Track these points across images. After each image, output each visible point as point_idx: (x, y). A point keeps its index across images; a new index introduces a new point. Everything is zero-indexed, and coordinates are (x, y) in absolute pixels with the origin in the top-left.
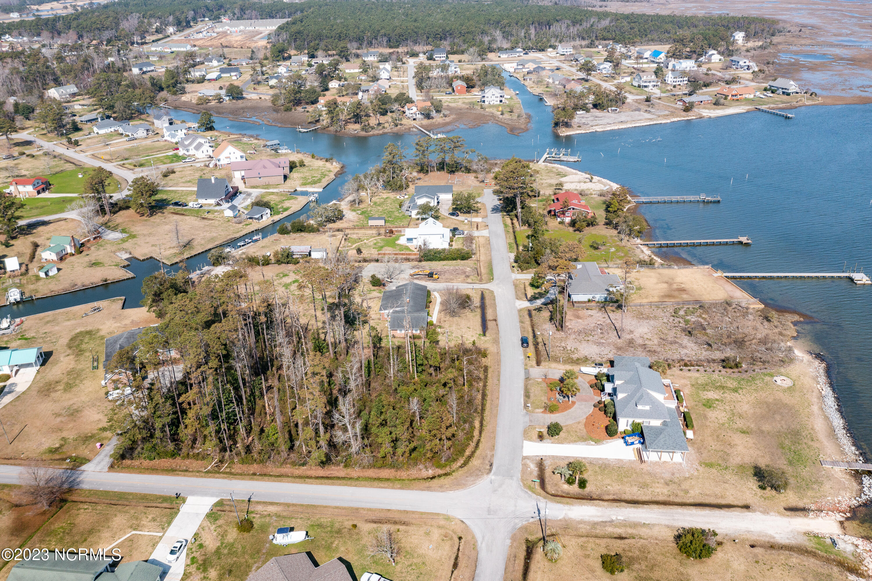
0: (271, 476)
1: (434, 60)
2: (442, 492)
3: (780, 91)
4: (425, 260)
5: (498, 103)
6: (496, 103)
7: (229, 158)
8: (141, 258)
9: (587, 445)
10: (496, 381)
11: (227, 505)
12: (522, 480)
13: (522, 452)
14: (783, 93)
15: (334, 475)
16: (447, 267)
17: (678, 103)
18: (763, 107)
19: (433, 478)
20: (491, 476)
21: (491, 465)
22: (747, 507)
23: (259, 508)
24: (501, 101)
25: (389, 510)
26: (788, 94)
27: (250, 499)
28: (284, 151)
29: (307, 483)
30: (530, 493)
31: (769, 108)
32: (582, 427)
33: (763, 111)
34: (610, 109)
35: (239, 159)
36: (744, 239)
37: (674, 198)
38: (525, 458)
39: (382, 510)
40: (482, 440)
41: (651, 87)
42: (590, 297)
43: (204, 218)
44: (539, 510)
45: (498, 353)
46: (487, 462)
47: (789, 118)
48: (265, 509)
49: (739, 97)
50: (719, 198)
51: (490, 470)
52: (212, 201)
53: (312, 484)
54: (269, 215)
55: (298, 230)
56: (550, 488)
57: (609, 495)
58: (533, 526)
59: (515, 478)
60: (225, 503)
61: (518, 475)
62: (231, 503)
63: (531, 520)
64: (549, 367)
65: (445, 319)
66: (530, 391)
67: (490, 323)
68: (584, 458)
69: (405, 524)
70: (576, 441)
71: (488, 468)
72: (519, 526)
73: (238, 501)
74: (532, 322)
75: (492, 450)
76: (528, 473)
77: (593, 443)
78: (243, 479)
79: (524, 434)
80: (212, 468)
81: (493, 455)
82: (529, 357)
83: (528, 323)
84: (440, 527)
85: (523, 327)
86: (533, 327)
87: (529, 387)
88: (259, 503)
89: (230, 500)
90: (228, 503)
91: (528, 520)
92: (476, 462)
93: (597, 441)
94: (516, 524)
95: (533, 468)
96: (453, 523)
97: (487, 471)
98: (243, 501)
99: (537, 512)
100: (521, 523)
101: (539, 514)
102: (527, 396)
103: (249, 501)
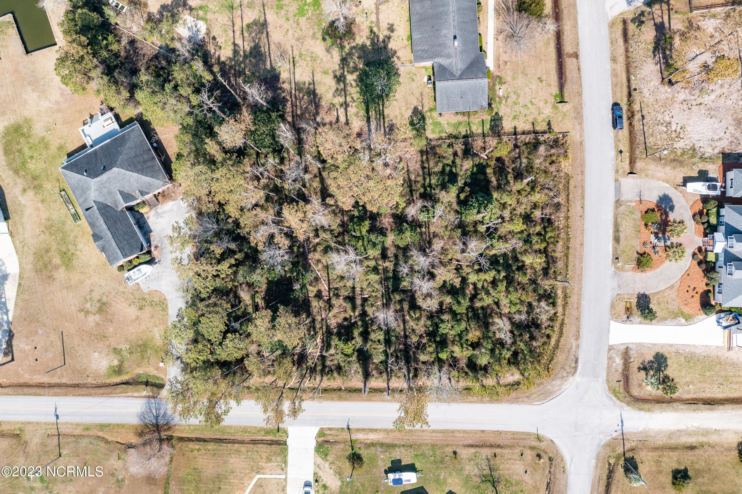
2: (530, 404)
9: (677, 325)
11: (330, 435)
12: (608, 381)
13: (608, 338)
20: (577, 378)
21: (576, 362)
23: (360, 436)
25: (483, 431)
27: (348, 426)
30: (614, 398)
32: (674, 295)
38: (611, 348)
44: (622, 422)
46: (572, 357)
48: (365, 437)
51: (576, 368)
56: (635, 392)
58: (616, 441)
59: (600, 380)
60: (326, 432)
61: (604, 375)
62: (332, 432)
63: (615, 435)
64: (647, 176)
65: (504, 57)
66: (621, 229)
67: (570, 63)
68: (671, 345)
69: (499, 446)
70: (665, 319)
71: (573, 365)
72: (603, 443)
73: (338, 429)
74: (627, 57)
75: (577, 337)
76: (614, 370)
77: (683, 321)
78: (332, 399)
79: (611, 311)
80: (294, 383)
81: (578, 346)
82: (621, 152)
83: (621, 59)
84: (532, 448)
85: (614, 74)
86: (628, 71)
87: (619, 220)
88: (358, 430)
89: (330, 429)
90: (329, 432)
91: (611, 435)
92: (560, 357)
93: (688, 318)
94: (601, 440)
95: (619, 361)
96: (544, 443)
97: (573, 370)
98: (343, 429)
99: (620, 424)
100: (605, 439)
101: (622, 426)
102: (617, 239)
103: (349, 429)
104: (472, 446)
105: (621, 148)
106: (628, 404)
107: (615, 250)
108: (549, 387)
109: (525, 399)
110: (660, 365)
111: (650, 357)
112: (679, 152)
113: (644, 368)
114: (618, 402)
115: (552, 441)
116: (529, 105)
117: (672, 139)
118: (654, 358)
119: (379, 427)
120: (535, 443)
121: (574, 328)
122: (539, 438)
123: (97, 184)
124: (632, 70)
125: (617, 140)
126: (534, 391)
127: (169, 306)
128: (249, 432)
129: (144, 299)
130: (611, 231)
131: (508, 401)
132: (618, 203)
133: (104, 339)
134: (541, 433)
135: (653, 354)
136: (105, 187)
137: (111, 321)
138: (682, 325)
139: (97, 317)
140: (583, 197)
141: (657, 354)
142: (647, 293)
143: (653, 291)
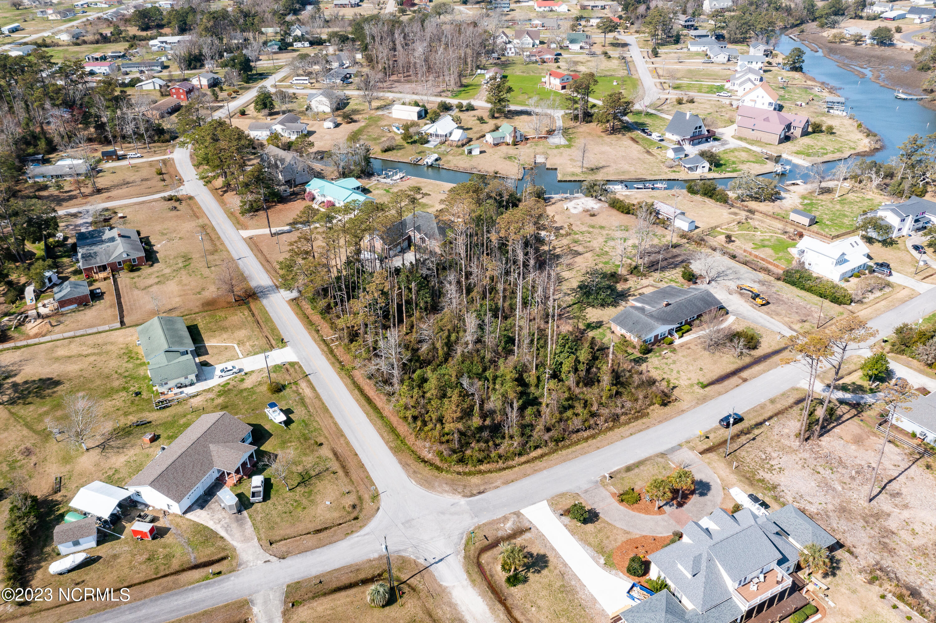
2: (408, 476)
4: (784, 280)
7: (755, 101)
9: (593, 558)
10: (628, 433)
11: (295, 368)
12: (479, 527)
13: (525, 507)
16: (797, 300)
20: (463, 501)
21: (480, 493)
23: (303, 385)
27: (310, 374)
28: (837, 112)
30: (463, 541)
32: (622, 538)
35: (766, 107)
38: (518, 514)
40: (516, 469)
42: (920, 430)
43: (647, 152)
44: (441, 560)
45: (683, 411)
48: (305, 388)
51: (472, 495)
52: (677, 138)
54: (706, 169)
56: (485, 558)
57: (523, 614)
58: (413, 565)
59: (476, 520)
61: (483, 520)
62: (298, 369)
63: (421, 561)
64: (709, 464)
65: (692, 346)
66: (642, 468)
67: (734, 380)
68: (566, 565)
69: (347, 473)
70: (590, 544)
71: (475, 492)
72: (403, 554)
73: (303, 370)
74: (786, 409)
75: (506, 483)
76: (495, 527)
77: (602, 561)
79: (557, 496)
81: (497, 487)
82: (708, 437)
83: (779, 406)
84: (360, 498)
85: (762, 407)
86: (776, 415)
87: (648, 462)
88: (308, 381)
89: (301, 368)
90: (297, 367)
91: (418, 558)
92: (475, 480)
93: (609, 564)
94: (405, 550)
95: (508, 527)
96: (372, 504)
97: (469, 494)
98: (304, 373)
99: (437, 560)
100: (410, 554)
101: (436, 563)
102: (628, 469)
103: (307, 376)
104: (335, 454)
105: (711, 436)
106: (466, 557)
107: (618, 472)
108: (436, 484)
109: (411, 471)
110: (533, 565)
111: (535, 550)
112: (758, 477)
114: (462, 547)
115: (378, 509)
116: (675, 372)
117: (763, 467)
118: (538, 555)
120: (366, 497)
121: (513, 477)
122: (375, 497)
124: (780, 416)
125: (715, 430)
126: (424, 473)
130: (631, 462)
132: (663, 455)
134: (382, 496)
135: (542, 552)
138: (597, 563)
140: (640, 431)
141: (544, 556)
142: (600, 515)
143: (607, 519)
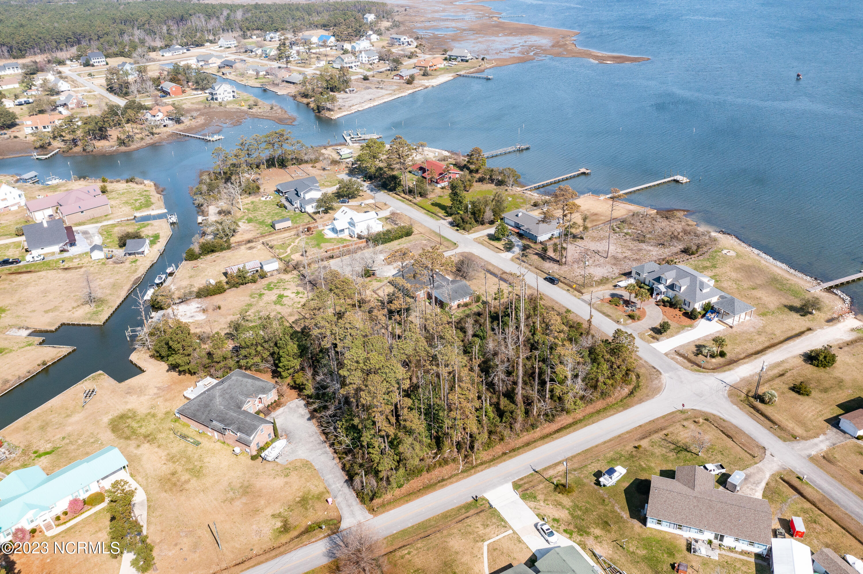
0: (519, 448)
1: (93, 66)
3: (459, 59)
5: (232, 98)
6: (229, 99)
7: (5, 199)
8: (53, 328)
11: (525, 483)
12: (686, 368)
13: (659, 352)
14: (462, 60)
15: (565, 424)
17: (395, 78)
18: (462, 73)
19: (632, 393)
20: (666, 375)
21: (655, 368)
22: (809, 329)
24: (234, 96)
26: (467, 61)
27: (534, 470)
28: (55, 182)
29: (556, 438)
30: (701, 373)
31: (468, 73)
33: (463, 76)
34: (347, 90)
36: (583, 170)
37: (499, 152)
38: (666, 355)
39: (636, 428)
41: (354, 68)
42: (549, 235)
43: (66, 269)
44: (722, 381)
46: (649, 368)
47: (489, 79)
49: (435, 67)
50: (528, 146)
51: (658, 371)
52: (56, 248)
53: (562, 437)
55: (208, 252)
56: (709, 366)
57: (741, 354)
58: (732, 391)
59: (680, 370)
60: (520, 483)
61: (679, 367)
62: (525, 480)
63: (726, 389)
66: (606, 312)
70: (679, 332)
71: (654, 370)
72: (726, 395)
73: (527, 477)
76: (682, 362)
77: (689, 328)
78: (505, 461)
79: (644, 341)
80: (463, 466)
84: (685, 419)
87: (600, 309)
88: (546, 469)
89: (521, 479)
90: (522, 482)
91: (724, 390)
93: (690, 326)
95: (679, 358)
96: (689, 413)
97: (657, 373)
98: (532, 474)
99: (723, 383)
100: (724, 394)
101: (725, 383)
102: (608, 315)
103: (536, 472)
106: (713, 372)
108: (654, 386)
109: (647, 398)
113: (697, 355)
114: (706, 374)
115: (693, 409)
118: (696, 347)
119: (560, 459)
120: (683, 416)
123: (220, 391)
126: (647, 392)
127: (314, 464)
128: (450, 516)
129: (287, 469)
131: (637, 403)
133: (258, 513)
136: (227, 393)
137: (260, 496)
139: (244, 500)
142: (653, 327)
143: (656, 325)
